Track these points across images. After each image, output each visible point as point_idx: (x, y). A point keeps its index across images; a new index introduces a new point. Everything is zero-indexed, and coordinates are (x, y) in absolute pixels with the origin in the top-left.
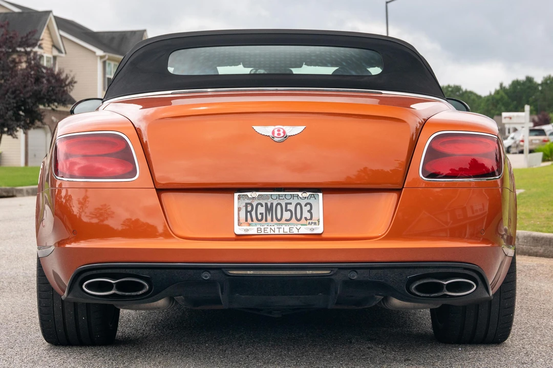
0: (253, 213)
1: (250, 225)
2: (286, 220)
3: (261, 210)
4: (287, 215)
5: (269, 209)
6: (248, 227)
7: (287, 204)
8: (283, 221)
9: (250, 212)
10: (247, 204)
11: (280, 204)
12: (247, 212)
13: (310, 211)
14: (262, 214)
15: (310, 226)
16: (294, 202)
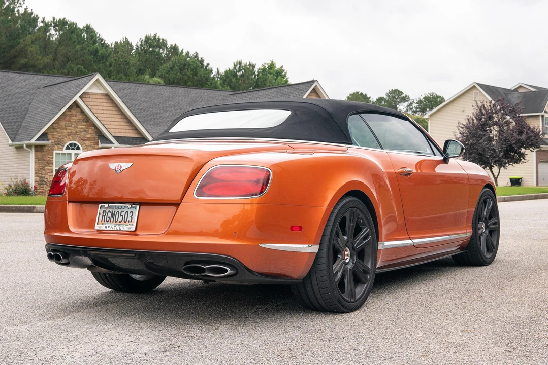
0: (106, 217)
1: (102, 224)
2: (120, 222)
3: (110, 215)
4: (120, 218)
5: (113, 215)
6: (102, 226)
7: (122, 212)
8: (118, 223)
9: (104, 216)
10: (104, 211)
11: (118, 212)
12: (103, 216)
13: (131, 217)
14: (109, 217)
15: (129, 226)
16: (125, 210)
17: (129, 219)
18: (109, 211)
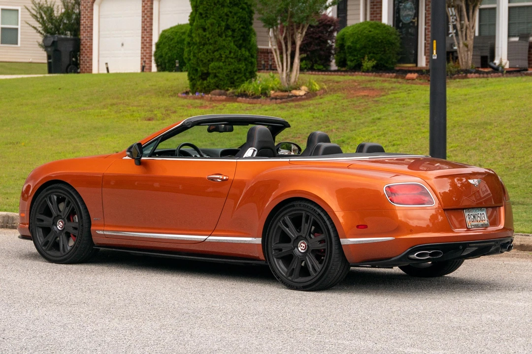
2: (479, 221)
3: (472, 217)
5: (474, 217)
10: (468, 215)
11: (476, 214)
12: (469, 218)
17: (484, 219)
18: (471, 215)
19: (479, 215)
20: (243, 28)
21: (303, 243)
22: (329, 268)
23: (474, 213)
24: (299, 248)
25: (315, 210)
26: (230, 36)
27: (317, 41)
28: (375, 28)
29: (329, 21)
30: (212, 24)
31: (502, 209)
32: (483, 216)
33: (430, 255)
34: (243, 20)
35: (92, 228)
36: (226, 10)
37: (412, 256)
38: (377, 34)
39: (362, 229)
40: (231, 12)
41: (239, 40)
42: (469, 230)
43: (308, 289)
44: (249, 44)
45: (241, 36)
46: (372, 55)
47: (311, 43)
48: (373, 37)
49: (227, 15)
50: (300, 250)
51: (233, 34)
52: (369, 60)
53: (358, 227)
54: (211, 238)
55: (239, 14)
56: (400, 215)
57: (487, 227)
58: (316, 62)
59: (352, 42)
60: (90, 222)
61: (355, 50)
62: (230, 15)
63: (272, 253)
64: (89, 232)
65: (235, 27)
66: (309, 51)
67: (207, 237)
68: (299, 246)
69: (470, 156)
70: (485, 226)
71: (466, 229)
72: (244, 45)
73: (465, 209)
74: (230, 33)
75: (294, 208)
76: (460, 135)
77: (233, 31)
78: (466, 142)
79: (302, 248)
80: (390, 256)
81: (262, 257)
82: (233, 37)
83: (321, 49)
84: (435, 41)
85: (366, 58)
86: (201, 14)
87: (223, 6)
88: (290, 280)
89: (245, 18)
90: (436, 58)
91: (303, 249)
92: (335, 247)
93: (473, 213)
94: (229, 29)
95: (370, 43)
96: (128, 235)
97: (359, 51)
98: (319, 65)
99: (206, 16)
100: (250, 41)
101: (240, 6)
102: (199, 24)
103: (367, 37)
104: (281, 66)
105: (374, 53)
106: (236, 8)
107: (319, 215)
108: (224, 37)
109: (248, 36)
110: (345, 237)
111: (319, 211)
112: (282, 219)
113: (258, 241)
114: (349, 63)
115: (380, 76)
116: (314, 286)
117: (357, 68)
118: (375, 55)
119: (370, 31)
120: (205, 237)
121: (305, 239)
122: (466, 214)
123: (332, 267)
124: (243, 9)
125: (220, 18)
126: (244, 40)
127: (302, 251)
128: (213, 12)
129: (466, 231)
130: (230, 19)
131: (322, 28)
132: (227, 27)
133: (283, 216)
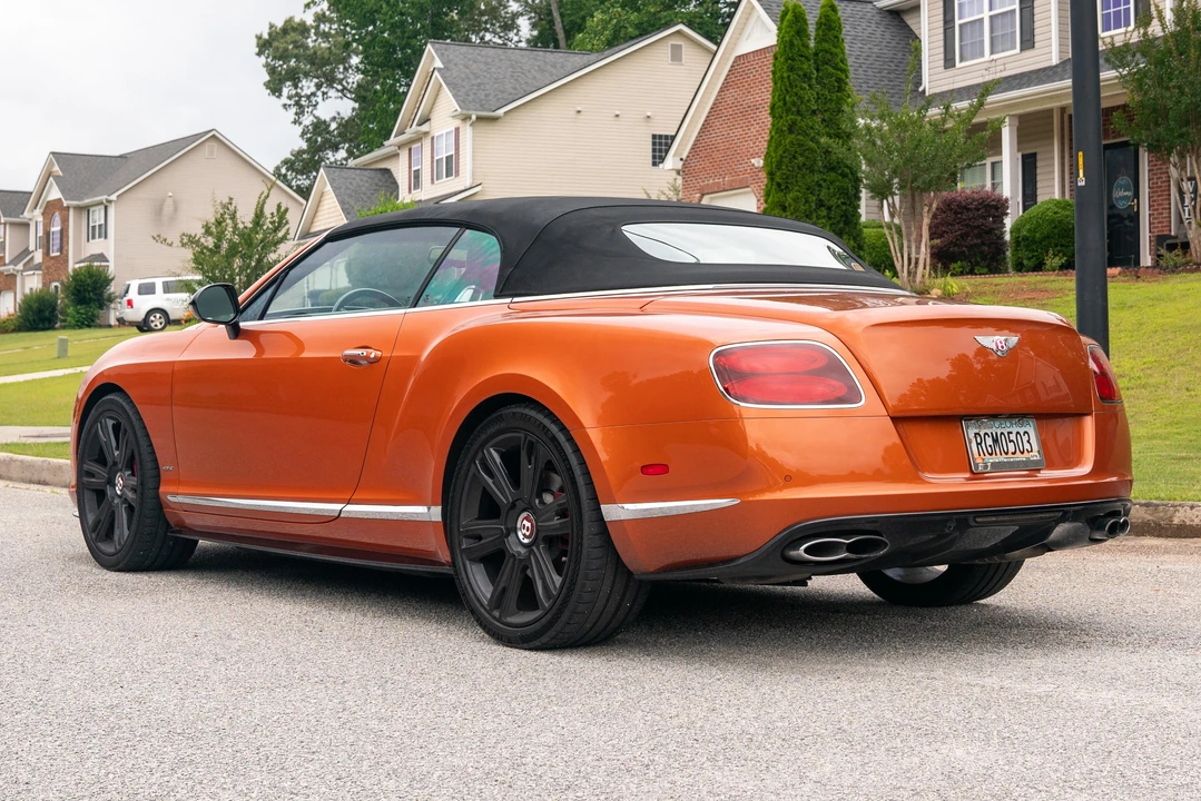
0: (983, 444)
1: (983, 460)
2: (1013, 453)
3: (989, 441)
5: (995, 441)
6: (983, 464)
7: (1008, 433)
8: (1010, 455)
9: (981, 444)
10: (976, 434)
11: (1002, 433)
12: (978, 444)
13: (1028, 441)
14: (990, 446)
16: (1014, 430)
17: (1027, 446)
18: (986, 434)
19: (1013, 437)
20: (843, 203)
21: (527, 518)
22: (578, 588)
23: (996, 428)
24: (520, 534)
25: (545, 427)
26: (824, 217)
27: (976, 231)
28: (1064, 208)
29: (994, 200)
30: (796, 200)
31: (1089, 424)
32: (1025, 438)
33: (850, 548)
34: (843, 192)
35: (161, 489)
36: (816, 177)
37: (793, 553)
38: (1067, 216)
39: (654, 475)
40: (825, 181)
41: (839, 222)
42: (976, 476)
43: (532, 644)
44: (855, 228)
45: (842, 216)
46: (1059, 248)
47: (967, 234)
48: (1060, 222)
49: (820, 186)
50: (521, 537)
51: (828, 214)
52: (1055, 255)
53: (646, 469)
54: (350, 508)
55: (837, 183)
56: (755, 433)
57: (1039, 470)
58: (977, 264)
59: (1029, 230)
60: (158, 476)
61: (1034, 242)
62: (823, 184)
63: (460, 545)
64: (157, 497)
65: (831, 203)
66: (966, 247)
67: (343, 505)
68: (519, 526)
69: (1173, 376)
70: (1033, 468)
71: (968, 475)
72: (847, 230)
73: (970, 417)
74: (824, 212)
75: (503, 425)
76: (1162, 344)
77: (829, 208)
78: (1170, 355)
79: (524, 531)
80: (734, 553)
81: (444, 556)
82: (830, 218)
83: (983, 243)
84: (1081, 153)
85: (1051, 252)
86: (779, 185)
87: (812, 171)
88: (494, 618)
89: (848, 189)
90: (1083, 184)
91: (528, 534)
92: (589, 529)
93: (994, 431)
94: (823, 206)
95: (1056, 231)
96: (218, 505)
97: (1040, 243)
98: (982, 267)
99: (787, 187)
100: (856, 224)
101: (839, 171)
102: (777, 200)
103: (1052, 221)
104: (900, 259)
105: (1062, 246)
106: (833, 175)
107: (554, 439)
108: (815, 219)
109: (853, 216)
110: (613, 501)
111: (554, 429)
112: (480, 456)
113: (436, 513)
114: (1025, 262)
115: (1066, 275)
116: (545, 639)
117: (1038, 267)
118: (1064, 249)
119: (1056, 213)
120: (337, 507)
121: (529, 507)
122: (971, 433)
123: (584, 585)
124: (844, 175)
125: (808, 189)
126: (847, 223)
127: (526, 541)
128: (797, 181)
129: (968, 479)
130: (824, 192)
131: (983, 210)
132: (820, 204)
133: (482, 446)
